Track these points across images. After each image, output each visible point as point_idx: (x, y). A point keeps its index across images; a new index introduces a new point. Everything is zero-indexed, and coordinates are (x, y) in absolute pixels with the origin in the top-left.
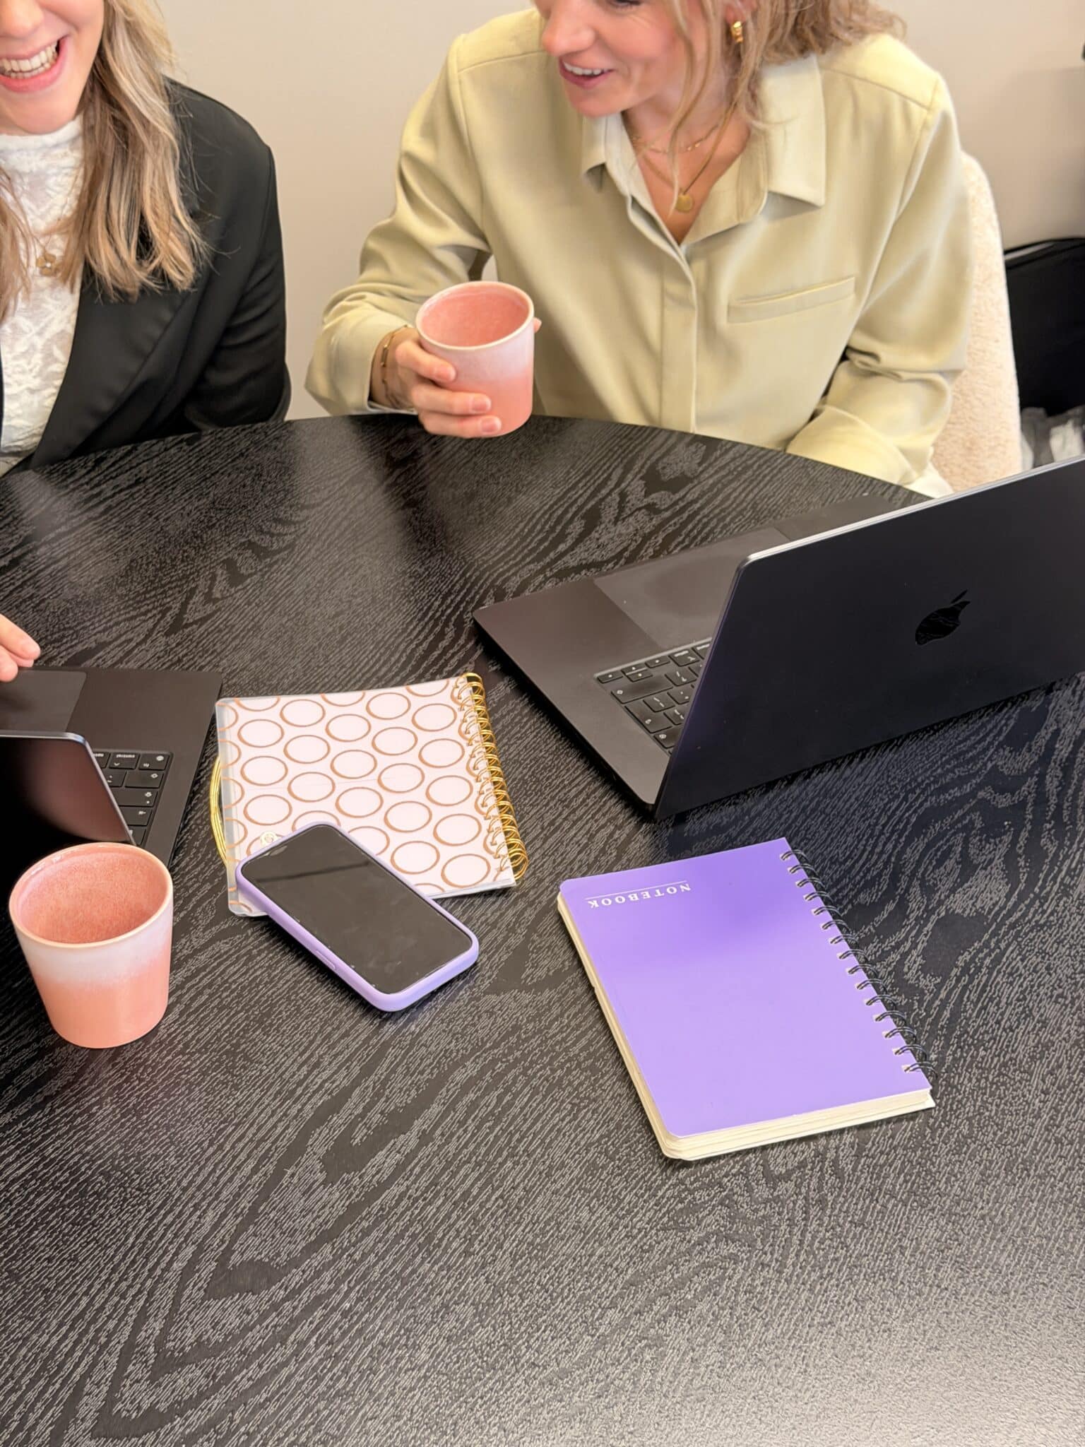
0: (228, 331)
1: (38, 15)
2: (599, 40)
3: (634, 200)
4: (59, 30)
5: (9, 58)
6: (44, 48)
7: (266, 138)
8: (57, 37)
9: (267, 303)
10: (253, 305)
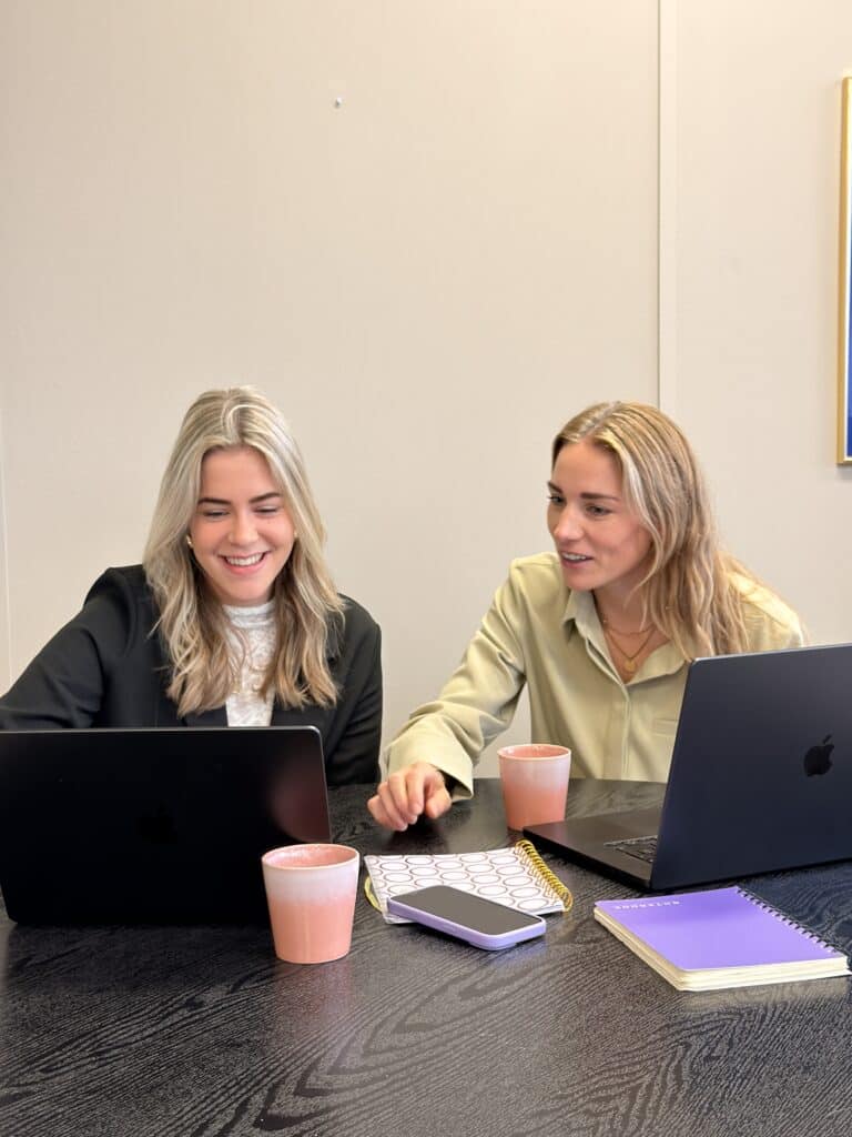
0: (348, 727)
1: (255, 537)
2: (587, 536)
3: (590, 643)
4: (263, 548)
5: (234, 557)
6: (255, 555)
7: (377, 622)
8: (264, 551)
9: (372, 710)
10: (364, 710)
